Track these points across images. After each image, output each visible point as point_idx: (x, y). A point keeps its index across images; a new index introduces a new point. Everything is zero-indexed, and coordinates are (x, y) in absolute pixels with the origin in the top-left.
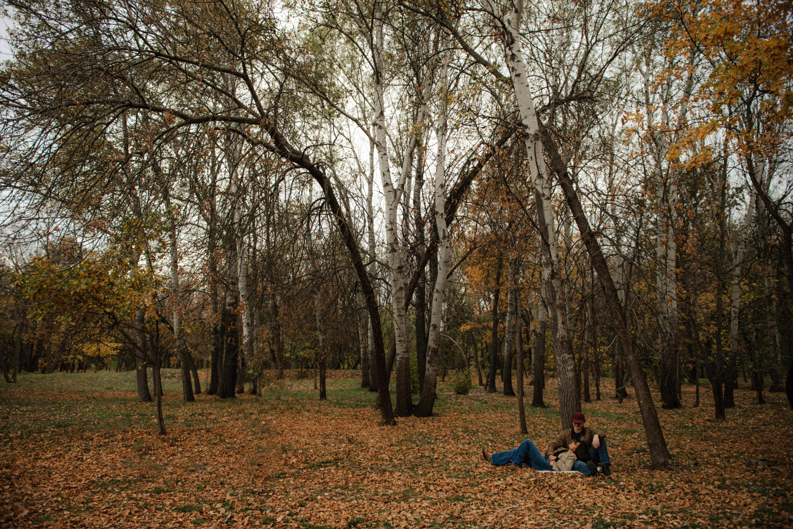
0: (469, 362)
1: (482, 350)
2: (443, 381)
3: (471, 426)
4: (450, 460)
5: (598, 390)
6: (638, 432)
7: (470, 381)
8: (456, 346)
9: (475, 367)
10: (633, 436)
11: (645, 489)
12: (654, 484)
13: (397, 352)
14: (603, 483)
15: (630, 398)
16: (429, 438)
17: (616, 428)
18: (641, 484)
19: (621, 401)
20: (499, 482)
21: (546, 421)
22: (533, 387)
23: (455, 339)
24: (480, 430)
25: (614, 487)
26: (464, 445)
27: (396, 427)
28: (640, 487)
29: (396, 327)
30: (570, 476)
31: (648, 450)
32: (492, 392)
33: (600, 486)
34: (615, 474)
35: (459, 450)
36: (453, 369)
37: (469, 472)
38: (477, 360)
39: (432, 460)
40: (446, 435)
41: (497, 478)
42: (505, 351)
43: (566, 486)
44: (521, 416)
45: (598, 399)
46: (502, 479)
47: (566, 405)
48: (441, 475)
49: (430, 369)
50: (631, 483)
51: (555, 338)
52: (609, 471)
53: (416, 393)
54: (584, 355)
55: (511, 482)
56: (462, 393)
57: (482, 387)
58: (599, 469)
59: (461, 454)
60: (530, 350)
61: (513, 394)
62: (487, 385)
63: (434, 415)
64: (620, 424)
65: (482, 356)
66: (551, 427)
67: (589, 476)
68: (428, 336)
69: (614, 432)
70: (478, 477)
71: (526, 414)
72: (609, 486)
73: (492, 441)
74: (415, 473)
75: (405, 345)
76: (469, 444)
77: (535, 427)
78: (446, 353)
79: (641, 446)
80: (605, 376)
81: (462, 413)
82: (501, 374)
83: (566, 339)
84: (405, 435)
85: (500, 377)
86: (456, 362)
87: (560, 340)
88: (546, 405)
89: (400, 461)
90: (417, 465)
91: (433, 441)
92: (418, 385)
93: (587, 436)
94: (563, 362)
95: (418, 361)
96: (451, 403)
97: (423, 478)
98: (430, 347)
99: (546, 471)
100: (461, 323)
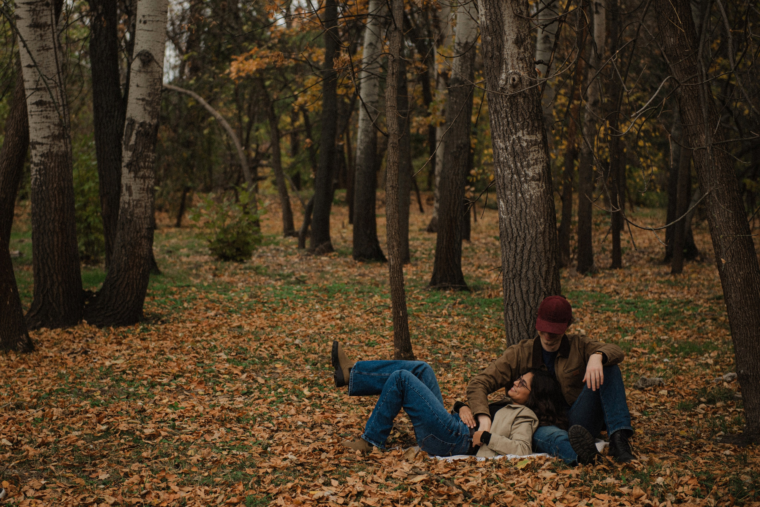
0: (254, 170)
1: (294, 134)
2: (178, 225)
3: (254, 345)
4: (191, 438)
5: (616, 241)
6: (716, 348)
7: (257, 223)
8: (217, 121)
9: (274, 183)
10: (702, 360)
11: (720, 493)
12: (746, 479)
13: (33, 136)
14: (610, 480)
15: (702, 260)
16: (131, 383)
17: (660, 341)
18: (712, 479)
19: (677, 270)
20: (327, 491)
21: (467, 326)
22: (435, 236)
23: (211, 101)
24: (281, 354)
25: (637, 491)
26: (232, 398)
27: (33, 357)
28: (708, 489)
29: (25, 60)
30: (521, 466)
31: (739, 395)
32: (322, 253)
33: (601, 490)
34: (645, 458)
35: (216, 412)
36: (207, 190)
37: (242, 467)
38: (277, 165)
39: (137, 440)
40: (182, 373)
41: (321, 481)
42: (360, 134)
43: (510, 493)
44: (396, 314)
45: (617, 264)
46: (335, 483)
47: (517, 276)
48: (164, 479)
49: (135, 188)
50: (686, 479)
51: (494, 87)
52: (628, 450)
53: (96, 262)
54: (581, 143)
55: (359, 487)
56: (233, 258)
57: (291, 240)
58: (600, 446)
59: (223, 422)
60: (432, 130)
61: (379, 257)
62: (305, 231)
63: (146, 320)
64: (669, 328)
65: (295, 149)
66: (480, 341)
67: (573, 465)
68: (127, 86)
69: (652, 350)
70: (269, 478)
71: (412, 307)
72: (625, 490)
73: (312, 384)
74: (88, 478)
75: (54, 116)
76: (248, 393)
77: (435, 343)
78: (188, 144)
79: (720, 384)
80: (640, 203)
81: (230, 313)
82: (349, 202)
83: (526, 89)
84: (61, 377)
85: (345, 210)
86: (218, 169)
87: (509, 92)
88: (470, 283)
89: (43, 450)
90: (92, 457)
91: (143, 391)
92: (102, 238)
93: (574, 359)
94: (514, 154)
95: (100, 167)
96: (200, 287)
97: (109, 491)
98: (132, 122)
99: (456, 458)
100: (231, 52)
